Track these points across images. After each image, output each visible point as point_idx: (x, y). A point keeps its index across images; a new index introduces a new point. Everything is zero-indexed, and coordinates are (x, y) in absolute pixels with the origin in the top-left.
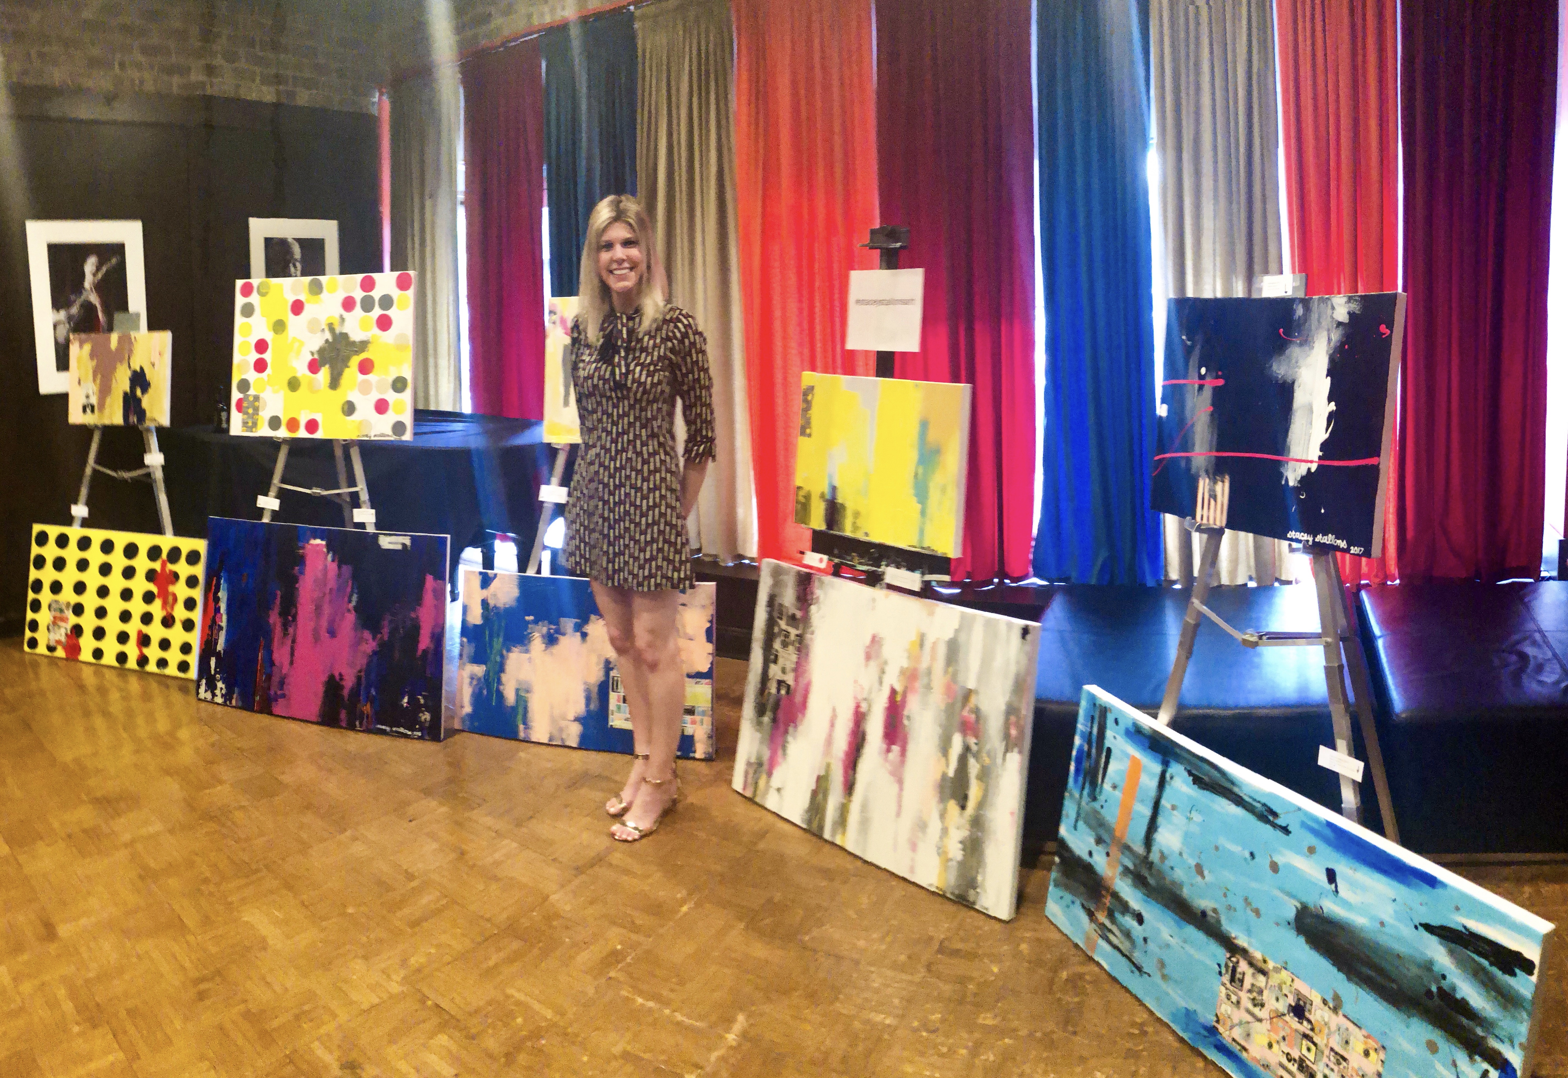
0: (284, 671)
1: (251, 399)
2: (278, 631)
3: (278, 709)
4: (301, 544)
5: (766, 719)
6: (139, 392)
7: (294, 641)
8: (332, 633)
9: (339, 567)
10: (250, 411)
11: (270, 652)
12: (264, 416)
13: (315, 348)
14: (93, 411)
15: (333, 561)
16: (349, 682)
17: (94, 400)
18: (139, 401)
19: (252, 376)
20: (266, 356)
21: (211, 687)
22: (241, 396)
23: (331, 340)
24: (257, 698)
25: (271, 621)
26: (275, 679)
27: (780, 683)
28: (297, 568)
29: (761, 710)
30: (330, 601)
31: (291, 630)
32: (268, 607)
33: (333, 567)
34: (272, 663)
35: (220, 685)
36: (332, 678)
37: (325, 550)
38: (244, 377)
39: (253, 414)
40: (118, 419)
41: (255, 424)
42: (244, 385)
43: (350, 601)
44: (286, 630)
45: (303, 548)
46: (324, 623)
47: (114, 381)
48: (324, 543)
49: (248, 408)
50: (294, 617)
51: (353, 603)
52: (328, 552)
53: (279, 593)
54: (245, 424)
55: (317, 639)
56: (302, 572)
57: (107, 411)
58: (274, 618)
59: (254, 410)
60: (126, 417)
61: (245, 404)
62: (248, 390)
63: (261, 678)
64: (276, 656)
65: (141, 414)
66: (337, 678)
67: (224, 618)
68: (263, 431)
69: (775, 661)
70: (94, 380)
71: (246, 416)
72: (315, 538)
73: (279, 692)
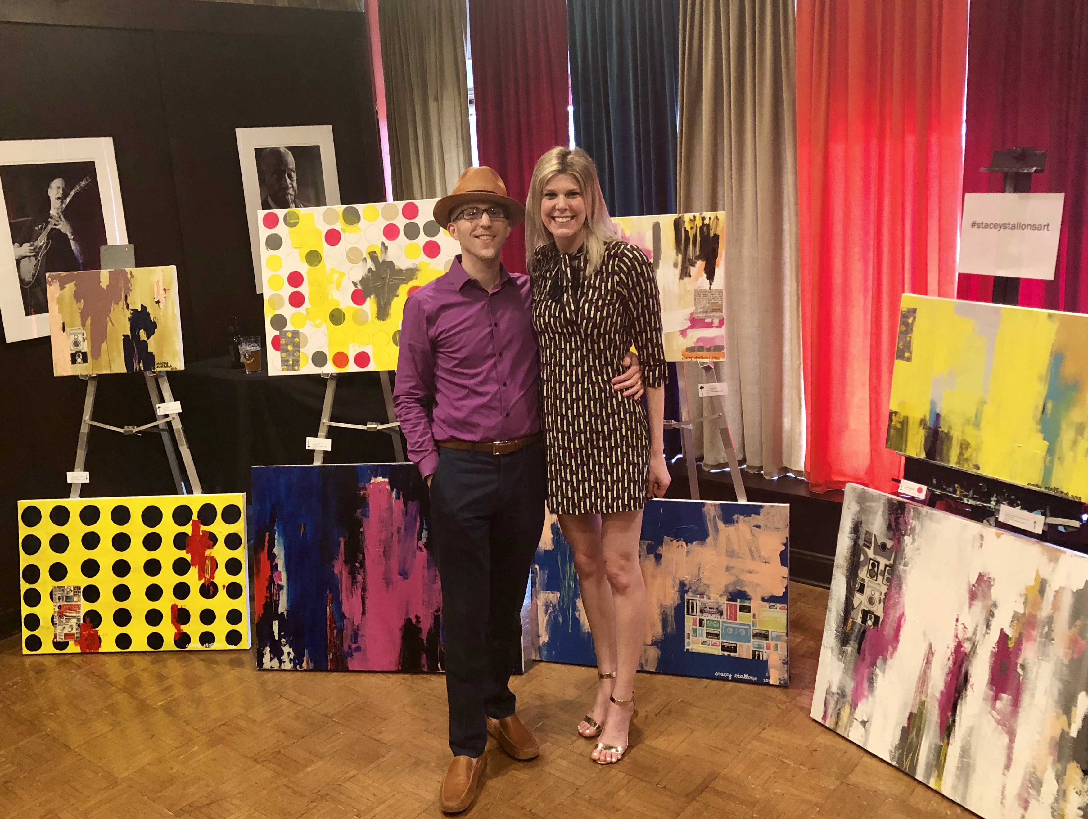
0: (356, 623)
1: (290, 335)
2: (345, 581)
3: (352, 664)
4: (361, 485)
5: (849, 649)
6: (143, 335)
7: (364, 590)
8: (404, 574)
9: (405, 505)
10: (290, 348)
11: (339, 604)
12: (307, 352)
13: (358, 278)
14: (85, 360)
15: (398, 498)
16: (426, 625)
17: (85, 347)
18: (145, 344)
19: (287, 311)
20: (303, 289)
21: (277, 653)
22: (277, 333)
23: (374, 269)
24: (330, 656)
25: (336, 571)
26: (348, 633)
27: (865, 613)
28: (359, 511)
29: (844, 640)
30: (399, 541)
31: (359, 578)
32: (333, 558)
33: (398, 505)
34: (343, 616)
35: (287, 649)
36: (409, 621)
37: (388, 487)
38: (277, 312)
39: (294, 351)
40: (120, 367)
41: (297, 362)
42: (279, 322)
43: (420, 538)
44: (354, 578)
45: (365, 488)
46: (395, 565)
47: (109, 324)
48: (387, 480)
49: (287, 345)
50: (362, 564)
51: (424, 540)
52: (392, 490)
53: (342, 540)
54: (284, 362)
55: (388, 582)
56: (365, 515)
57: (104, 357)
58: (339, 567)
59: (294, 346)
60: (129, 363)
61: (283, 341)
62: (285, 325)
63: (331, 634)
64: (345, 608)
65: (149, 359)
66: (414, 621)
67: (284, 575)
68: (307, 368)
69: (861, 590)
70: (83, 325)
71: (284, 354)
72: (376, 476)
73: (353, 646)
